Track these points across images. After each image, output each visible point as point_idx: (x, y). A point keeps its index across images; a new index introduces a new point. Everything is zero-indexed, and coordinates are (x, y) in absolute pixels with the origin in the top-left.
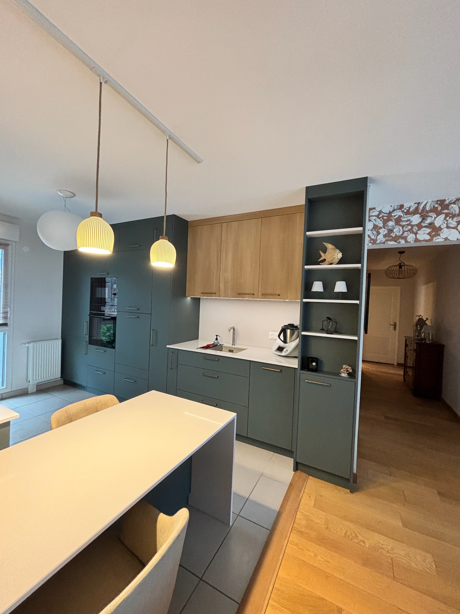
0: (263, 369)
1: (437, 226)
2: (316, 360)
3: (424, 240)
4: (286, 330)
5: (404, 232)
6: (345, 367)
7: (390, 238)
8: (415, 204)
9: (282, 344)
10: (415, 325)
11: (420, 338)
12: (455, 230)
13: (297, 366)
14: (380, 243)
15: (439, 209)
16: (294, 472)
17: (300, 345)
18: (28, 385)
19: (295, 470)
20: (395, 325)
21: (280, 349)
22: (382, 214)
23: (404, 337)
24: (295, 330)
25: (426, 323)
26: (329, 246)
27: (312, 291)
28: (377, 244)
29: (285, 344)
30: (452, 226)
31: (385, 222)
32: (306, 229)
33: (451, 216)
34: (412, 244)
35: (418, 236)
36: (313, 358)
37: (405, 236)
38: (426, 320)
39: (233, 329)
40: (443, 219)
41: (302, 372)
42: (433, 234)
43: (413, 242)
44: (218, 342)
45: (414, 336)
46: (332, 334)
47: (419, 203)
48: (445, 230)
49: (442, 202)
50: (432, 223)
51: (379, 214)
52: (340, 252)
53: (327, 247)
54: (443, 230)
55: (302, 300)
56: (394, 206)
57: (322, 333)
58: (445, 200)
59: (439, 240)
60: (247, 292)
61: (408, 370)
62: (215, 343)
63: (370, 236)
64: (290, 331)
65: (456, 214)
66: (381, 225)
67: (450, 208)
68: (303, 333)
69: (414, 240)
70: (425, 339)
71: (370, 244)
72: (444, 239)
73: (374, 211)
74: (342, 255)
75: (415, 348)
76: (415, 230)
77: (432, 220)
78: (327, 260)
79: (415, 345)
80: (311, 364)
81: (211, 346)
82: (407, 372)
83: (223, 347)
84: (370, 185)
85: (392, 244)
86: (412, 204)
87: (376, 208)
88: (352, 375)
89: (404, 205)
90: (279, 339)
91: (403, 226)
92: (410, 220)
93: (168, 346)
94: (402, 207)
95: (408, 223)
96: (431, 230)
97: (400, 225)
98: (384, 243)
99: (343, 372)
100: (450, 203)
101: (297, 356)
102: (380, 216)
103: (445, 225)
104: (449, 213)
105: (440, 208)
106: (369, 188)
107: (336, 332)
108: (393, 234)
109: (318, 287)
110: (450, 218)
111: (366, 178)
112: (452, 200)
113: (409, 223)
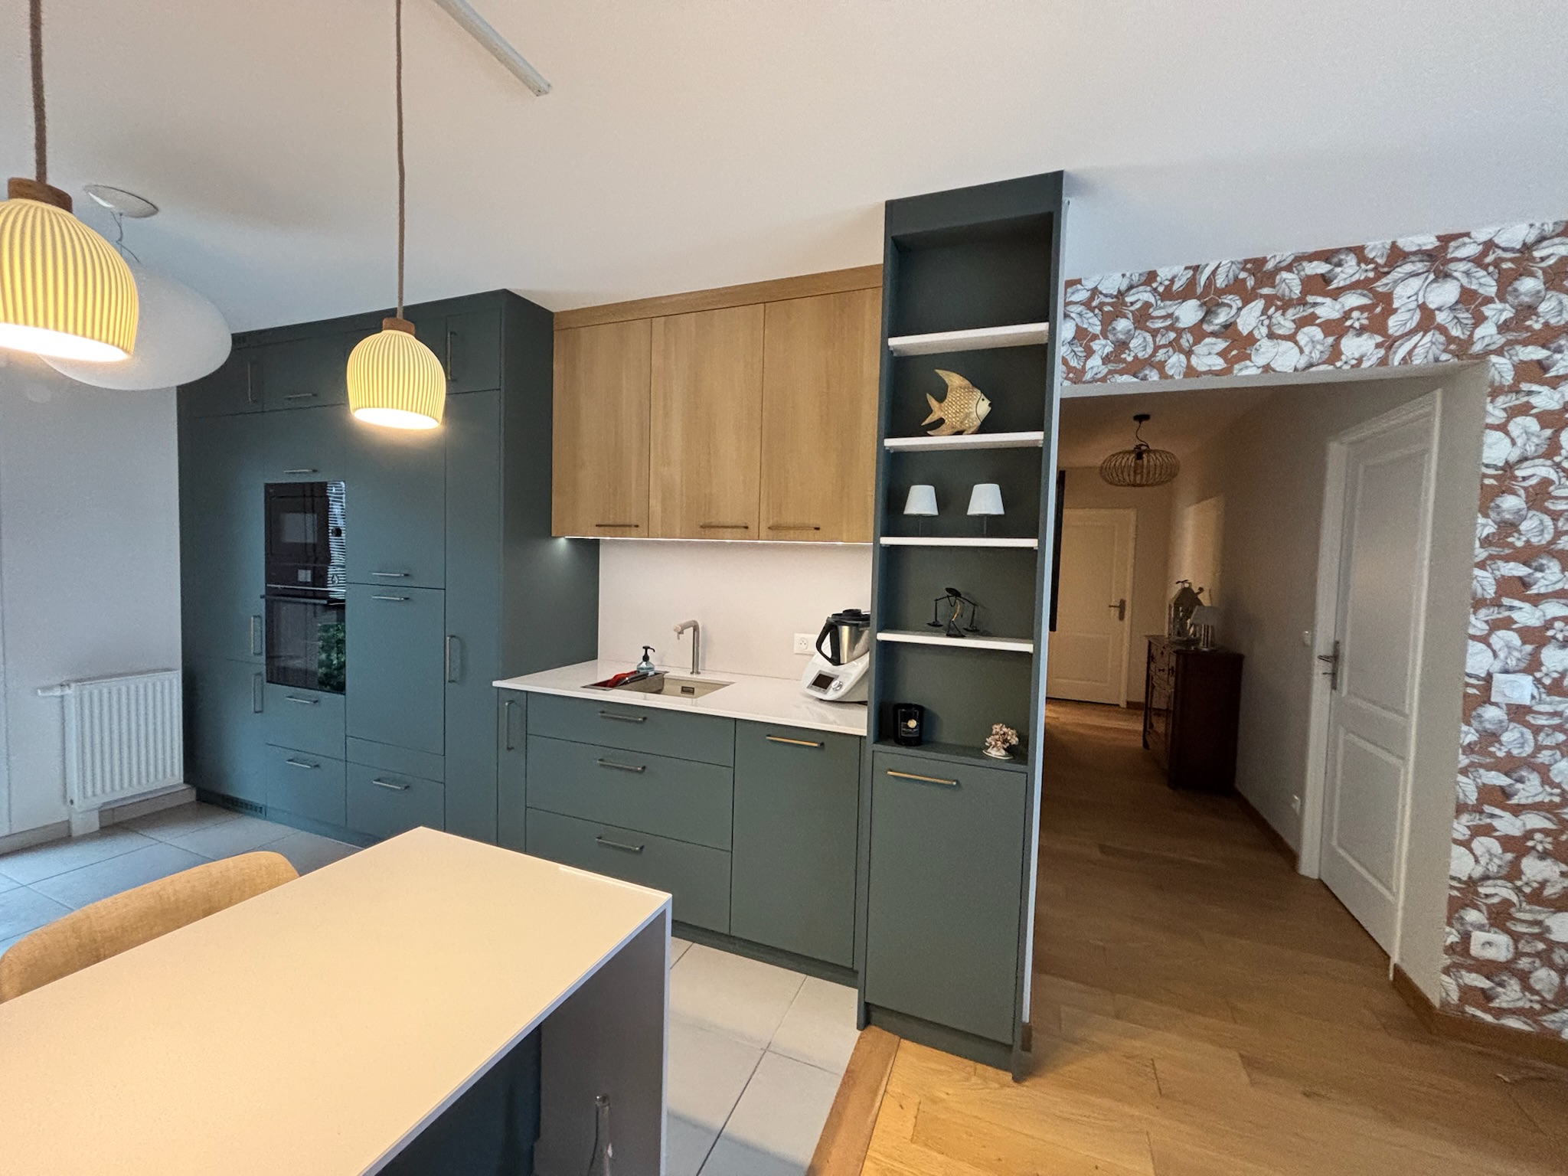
0: (772, 741)
1: (1245, 333)
2: (918, 712)
3: (1210, 370)
4: (839, 627)
5: (1157, 348)
6: (998, 730)
7: (1121, 366)
8: (1187, 271)
9: (827, 668)
10: (1173, 605)
11: (1185, 639)
12: (1290, 344)
13: (866, 730)
14: (1094, 380)
15: (1248, 284)
16: (859, 1033)
17: (874, 672)
18: (70, 815)
19: (862, 1027)
20: (1122, 606)
21: (823, 682)
22: (1098, 297)
23: (1146, 636)
24: (863, 626)
25: (1197, 598)
26: (954, 380)
27: (906, 512)
28: (1084, 382)
29: (835, 667)
30: (1280, 332)
31: (1108, 321)
32: (886, 329)
33: (1279, 303)
34: (1178, 382)
35: (1194, 361)
36: (909, 706)
37: (1159, 361)
38: (1198, 593)
39: (692, 628)
40: (1260, 313)
41: (879, 747)
42: (1233, 356)
43: (1182, 376)
44: (651, 666)
45: (1170, 635)
46: (963, 636)
47: (1198, 266)
48: (1265, 344)
49: (1256, 265)
50: (1231, 323)
51: (1092, 298)
52: (983, 397)
53: (946, 380)
54: (1258, 343)
55: (876, 541)
56: (1131, 276)
57: (938, 634)
58: (1264, 261)
59: (1248, 372)
60: (728, 521)
61: (1154, 719)
62: (642, 669)
63: (1066, 359)
64: (850, 633)
65: (1291, 300)
66: (1095, 327)
67: (1277, 281)
68: (883, 636)
69: (1182, 372)
70: (1196, 642)
71: (1067, 383)
72: (1261, 369)
73: (1078, 290)
74: (990, 405)
75: (1173, 664)
76: (1187, 345)
77: (1230, 316)
78: (946, 421)
79: (1174, 658)
80: (903, 723)
81: (627, 679)
82: (1152, 726)
83: (665, 680)
84: (1069, 202)
85: (1125, 384)
86: (1178, 269)
87: (1083, 282)
88: (1019, 753)
89: (1159, 273)
90: (818, 653)
91: (1154, 333)
92: (1172, 314)
93: (496, 684)
94: (1152, 276)
95: (1169, 322)
96: (1228, 344)
97: (1148, 330)
98: (1104, 379)
99: (993, 743)
100: (1278, 270)
101: (866, 699)
102: (1094, 304)
103: (1264, 331)
104: (1275, 297)
105: (1253, 283)
106: (1067, 208)
107: (975, 631)
108: (1129, 355)
109: (921, 501)
110: (1276, 310)
111: (1058, 176)
112: (1284, 260)
113: (1171, 322)
